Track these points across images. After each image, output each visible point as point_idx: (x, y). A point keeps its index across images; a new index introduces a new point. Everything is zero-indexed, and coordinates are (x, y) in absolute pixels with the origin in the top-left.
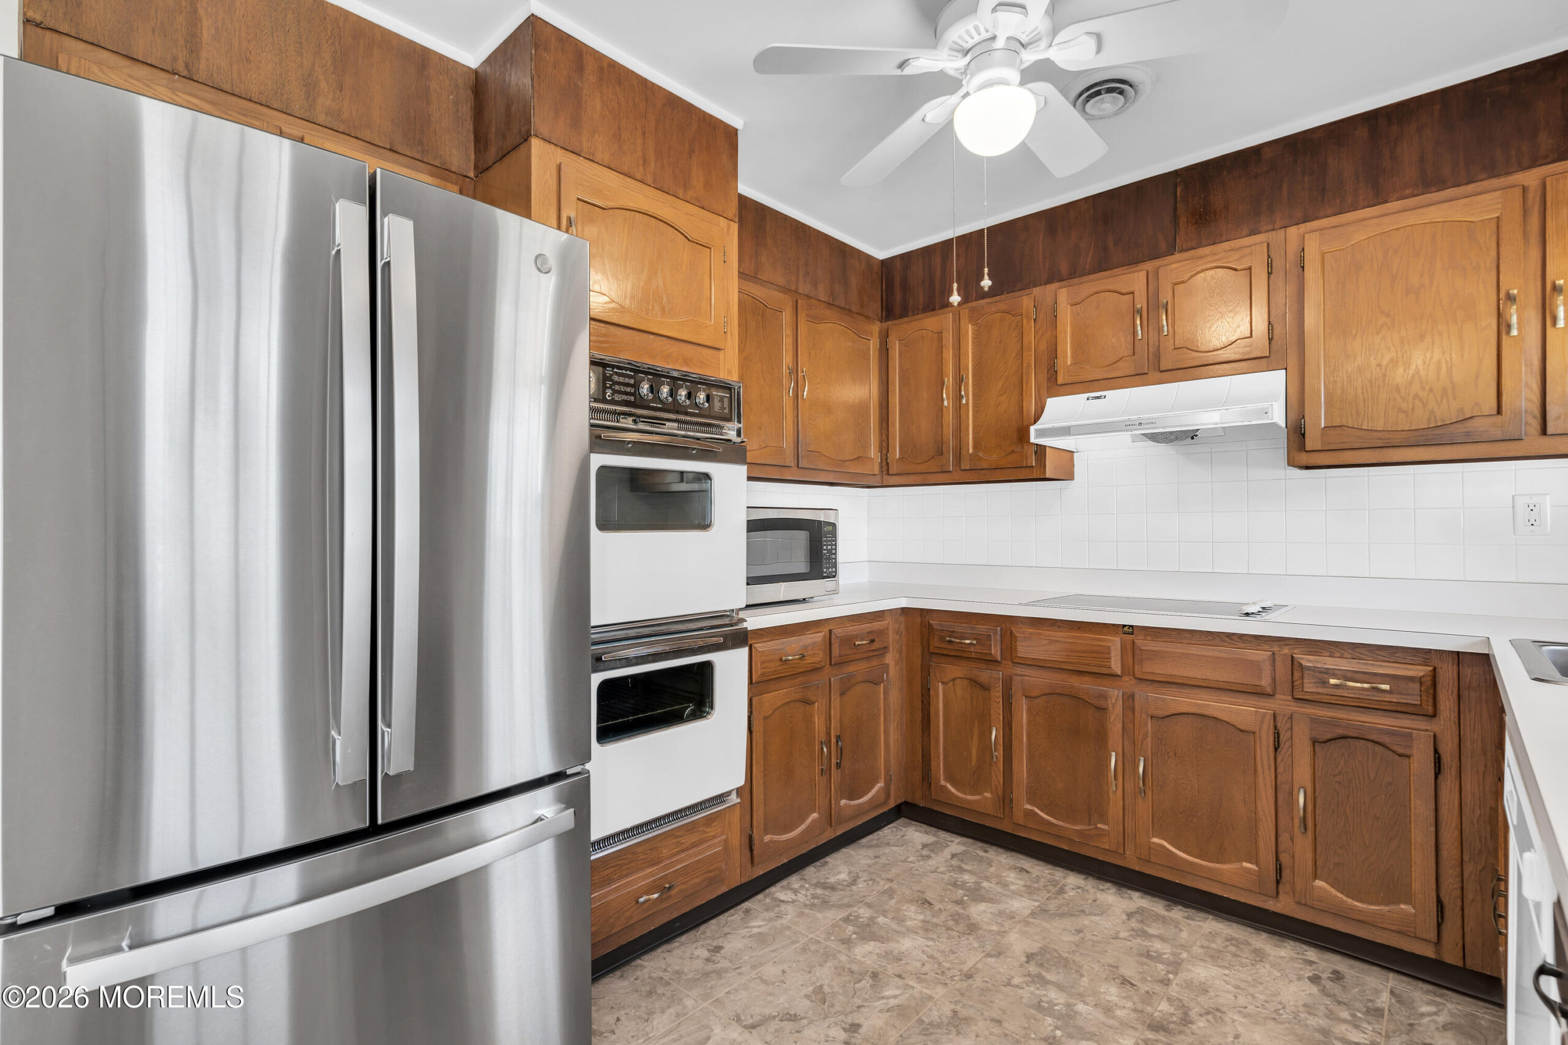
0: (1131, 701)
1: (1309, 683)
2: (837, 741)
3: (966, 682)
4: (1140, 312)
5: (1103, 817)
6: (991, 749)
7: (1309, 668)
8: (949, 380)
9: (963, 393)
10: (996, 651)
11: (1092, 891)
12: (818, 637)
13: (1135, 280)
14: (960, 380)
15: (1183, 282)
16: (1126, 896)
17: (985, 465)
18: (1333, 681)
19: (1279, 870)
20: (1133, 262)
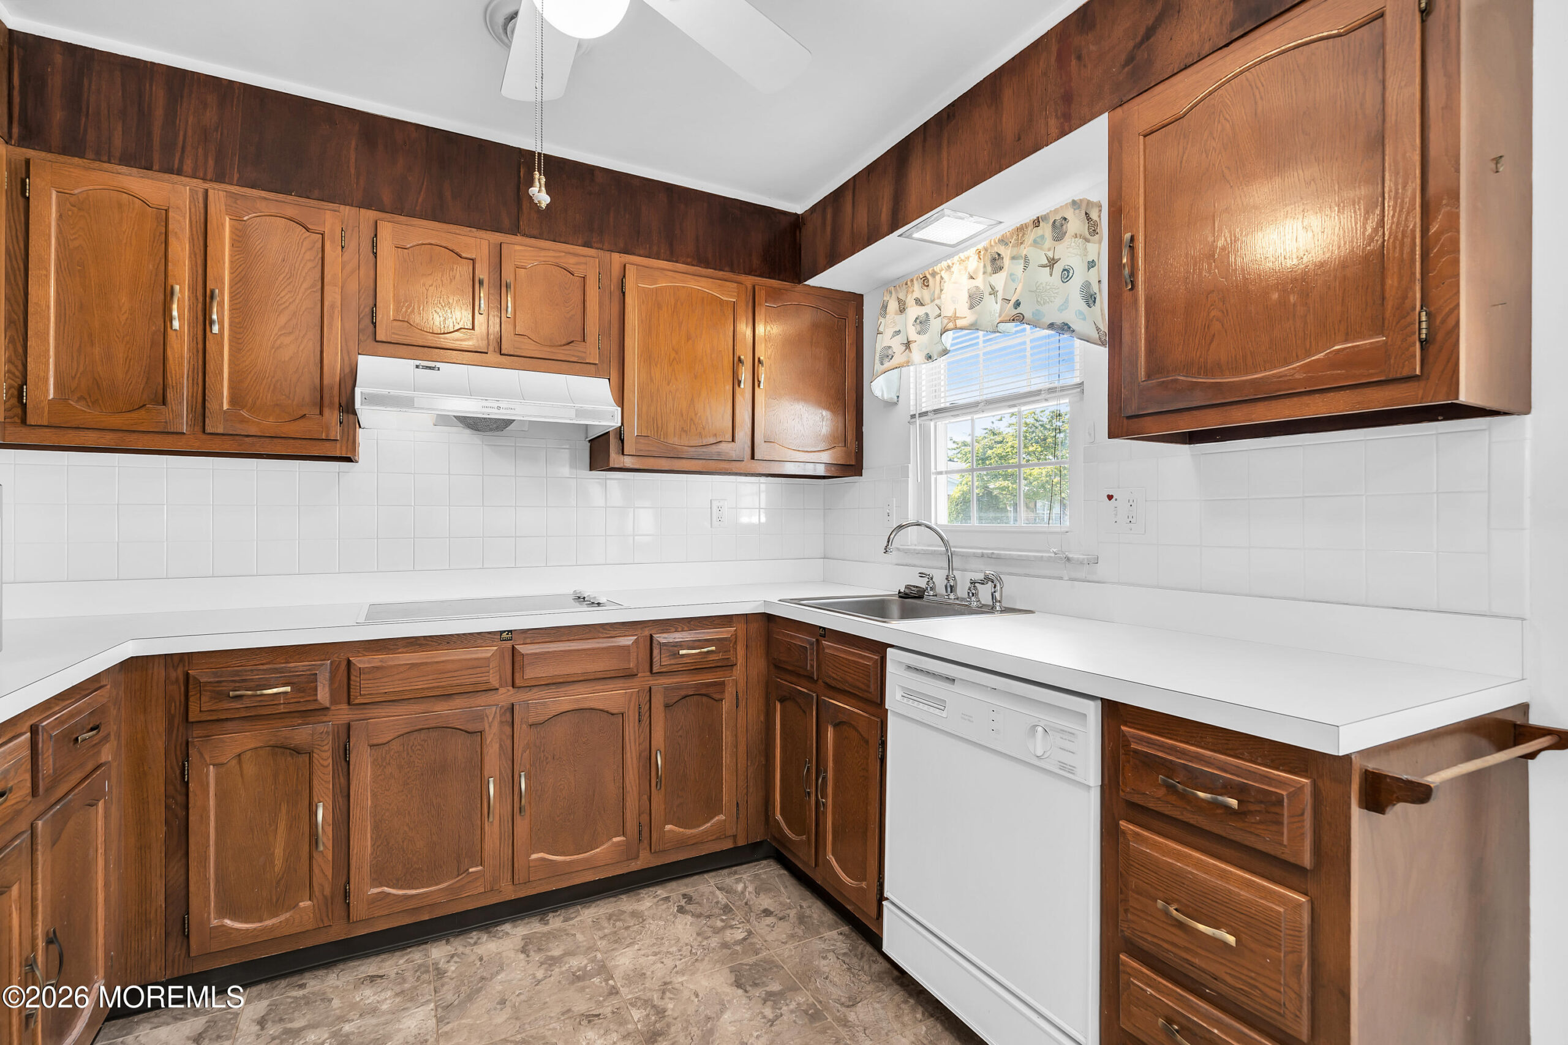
0: (510, 714)
1: (665, 657)
3: (264, 753)
4: (482, 284)
5: (476, 859)
7: (663, 644)
8: (182, 293)
9: (213, 316)
10: (322, 695)
11: (467, 950)
13: (476, 244)
14: (204, 297)
15: (525, 268)
16: (501, 934)
17: (253, 431)
18: (682, 652)
20: (476, 224)
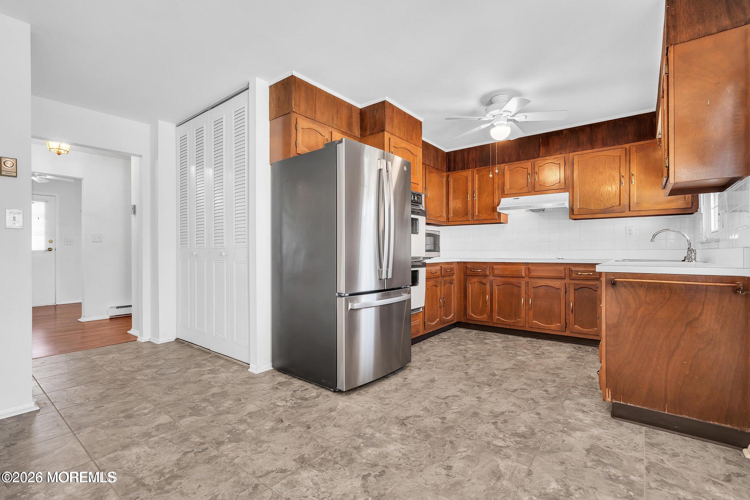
0: (527, 284)
1: (574, 275)
2: (443, 299)
3: (478, 283)
4: (529, 174)
5: (520, 318)
6: (486, 302)
7: (574, 271)
8: (470, 192)
9: (475, 196)
10: (488, 273)
12: (438, 268)
13: (528, 164)
14: (473, 192)
15: (542, 166)
17: (482, 219)
18: (579, 273)
19: (566, 324)
20: (528, 159)
